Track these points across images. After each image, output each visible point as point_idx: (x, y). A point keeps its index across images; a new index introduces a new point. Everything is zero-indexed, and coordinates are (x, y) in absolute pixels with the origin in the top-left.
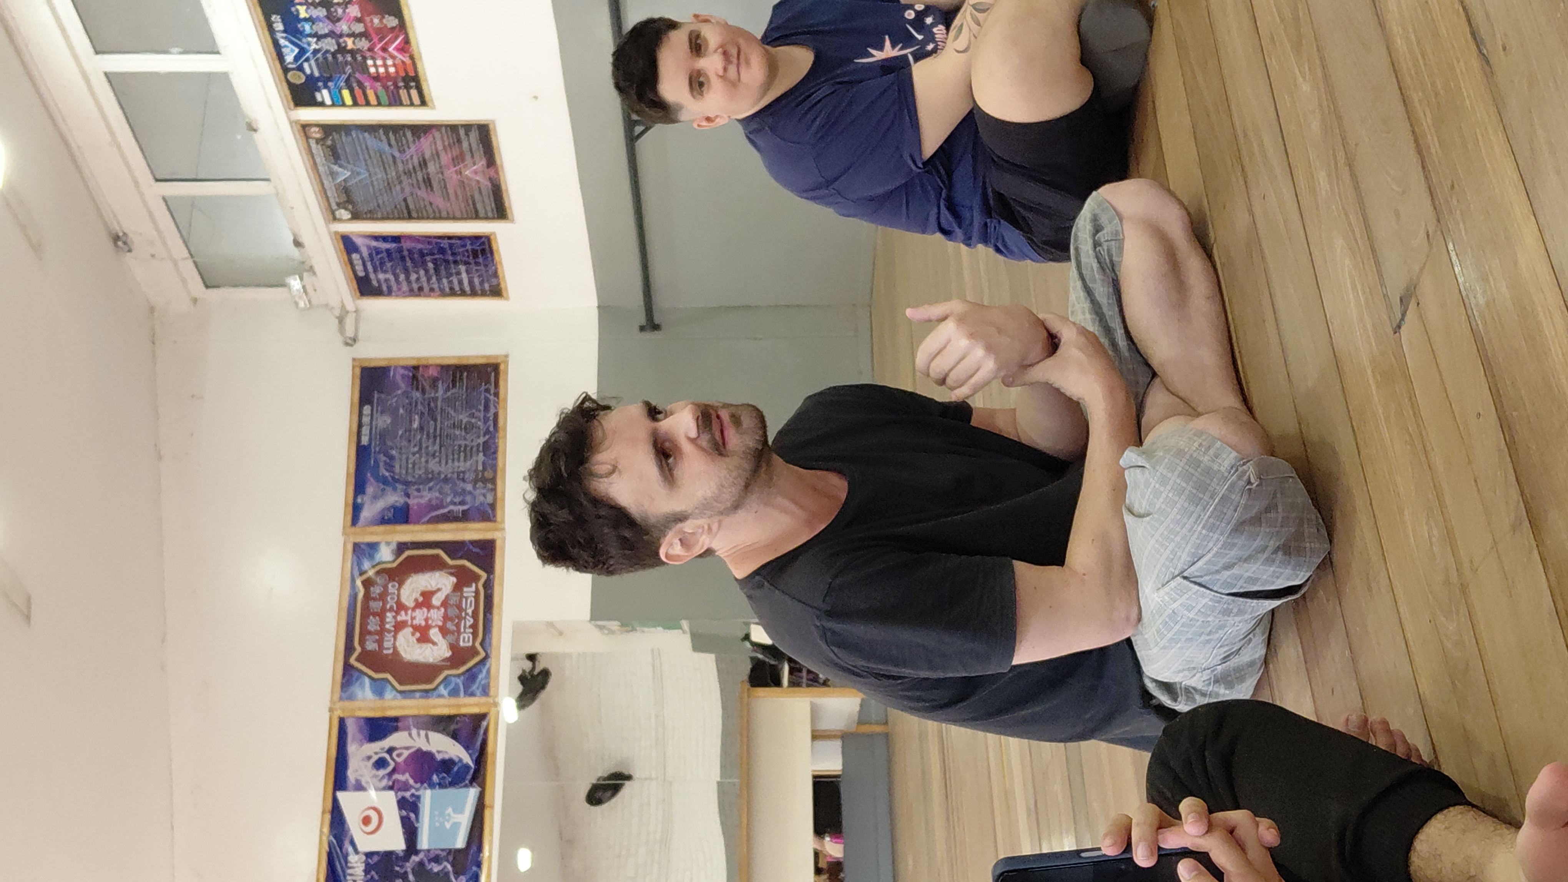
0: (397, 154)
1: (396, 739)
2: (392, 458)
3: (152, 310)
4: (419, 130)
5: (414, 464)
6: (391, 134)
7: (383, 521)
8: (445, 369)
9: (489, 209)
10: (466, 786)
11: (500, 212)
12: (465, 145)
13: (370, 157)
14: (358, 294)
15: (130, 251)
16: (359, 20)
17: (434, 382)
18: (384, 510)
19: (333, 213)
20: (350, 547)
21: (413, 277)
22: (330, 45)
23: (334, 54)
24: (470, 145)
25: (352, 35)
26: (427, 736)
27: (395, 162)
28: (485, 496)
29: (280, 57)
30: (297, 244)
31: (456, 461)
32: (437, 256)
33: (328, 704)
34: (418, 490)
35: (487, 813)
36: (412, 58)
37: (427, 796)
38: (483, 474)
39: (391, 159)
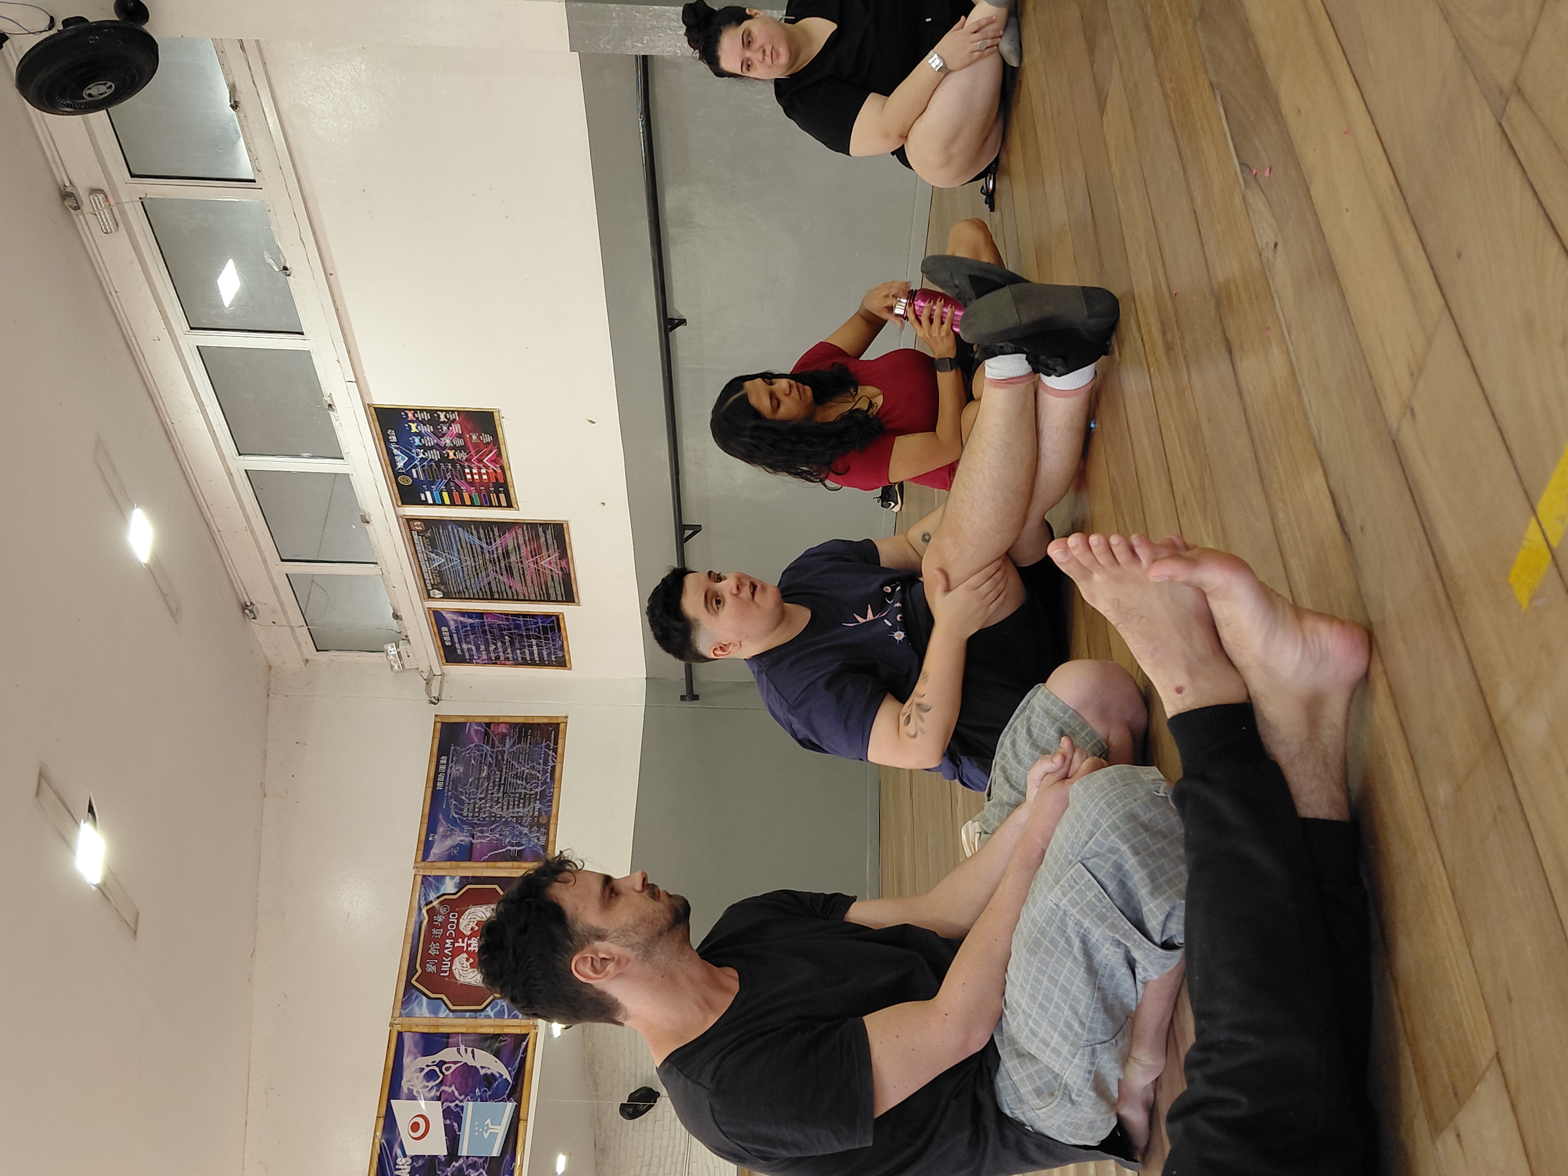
0: (485, 546)
1: (447, 1054)
2: (462, 802)
3: (270, 667)
4: (505, 527)
5: (480, 809)
6: (481, 530)
7: (450, 858)
8: (512, 726)
9: (559, 593)
10: (503, 1100)
11: (569, 596)
12: (542, 540)
13: (462, 548)
14: (444, 661)
15: (255, 618)
16: (459, 436)
17: (503, 737)
18: (451, 848)
19: (428, 591)
20: (419, 879)
21: (492, 647)
22: (435, 455)
23: (438, 463)
24: (546, 540)
25: (454, 448)
26: (473, 1052)
27: (482, 552)
28: (538, 839)
29: (393, 464)
30: (396, 616)
31: (516, 806)
32: (513, 631)
33: (390, 1020)
34: (482, 832)
35: (521, 1125)
36: (502, 468)
37: (470, 1107)
38: (538, 820)
39: (479, 549)
